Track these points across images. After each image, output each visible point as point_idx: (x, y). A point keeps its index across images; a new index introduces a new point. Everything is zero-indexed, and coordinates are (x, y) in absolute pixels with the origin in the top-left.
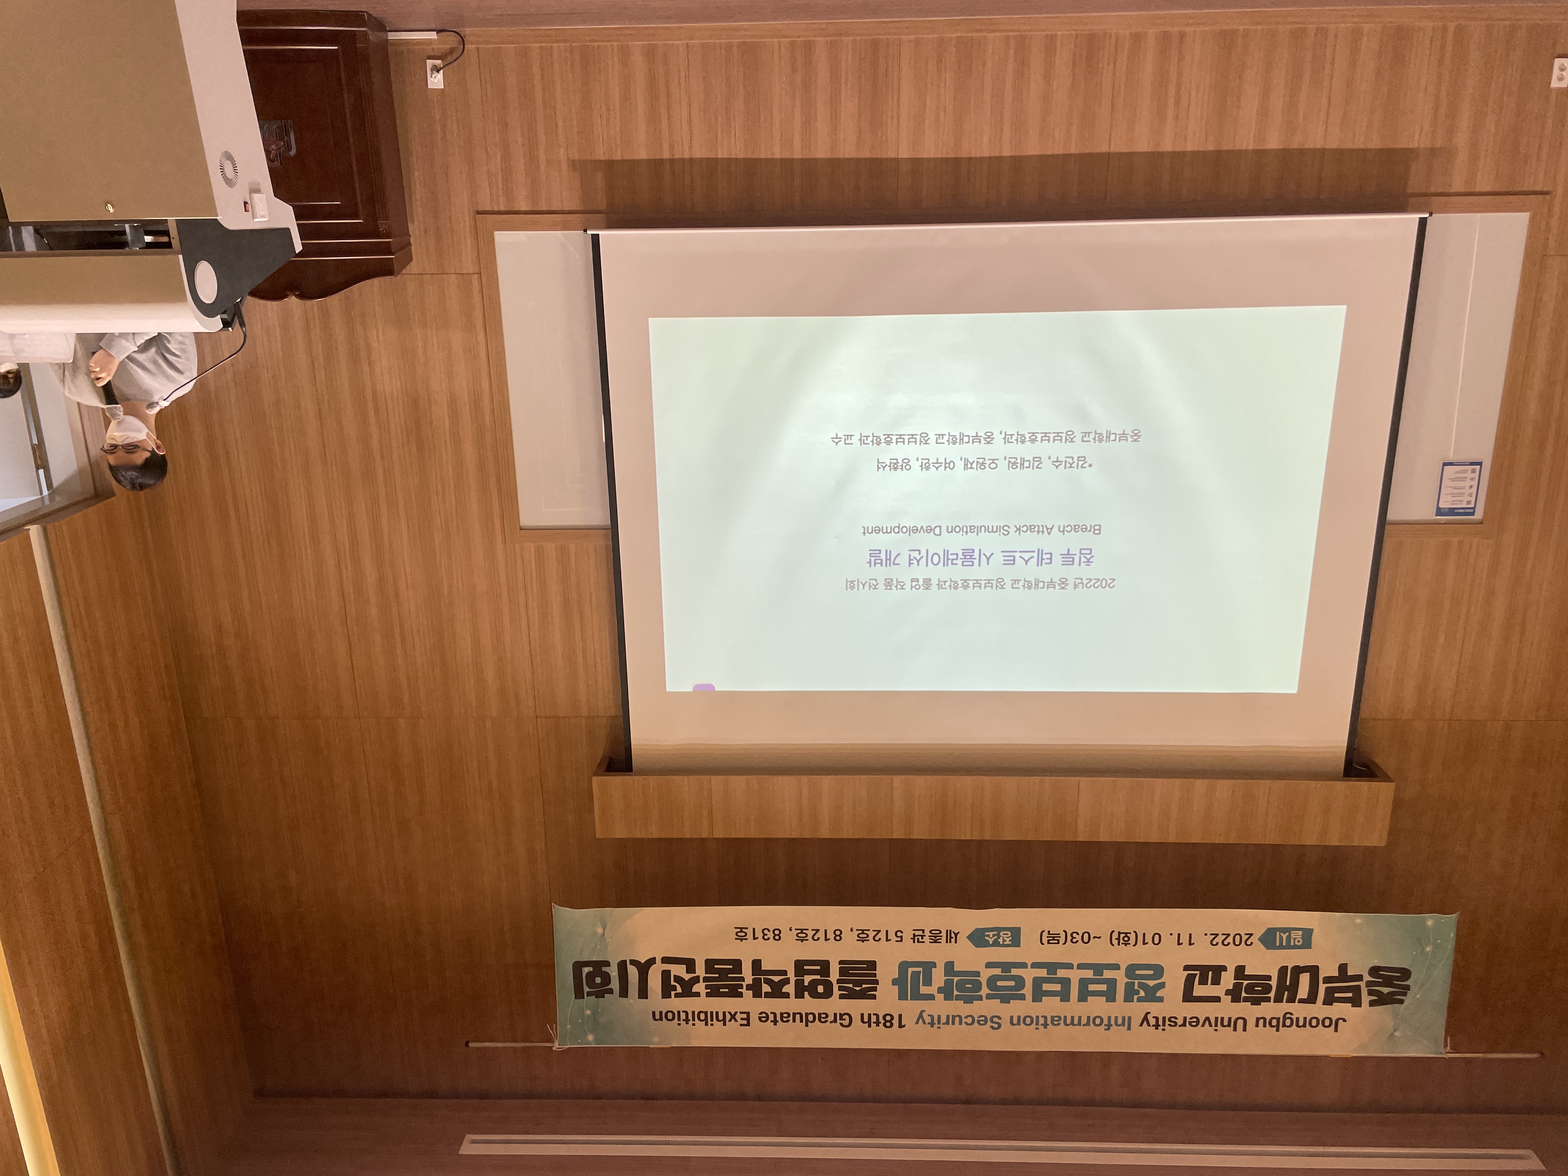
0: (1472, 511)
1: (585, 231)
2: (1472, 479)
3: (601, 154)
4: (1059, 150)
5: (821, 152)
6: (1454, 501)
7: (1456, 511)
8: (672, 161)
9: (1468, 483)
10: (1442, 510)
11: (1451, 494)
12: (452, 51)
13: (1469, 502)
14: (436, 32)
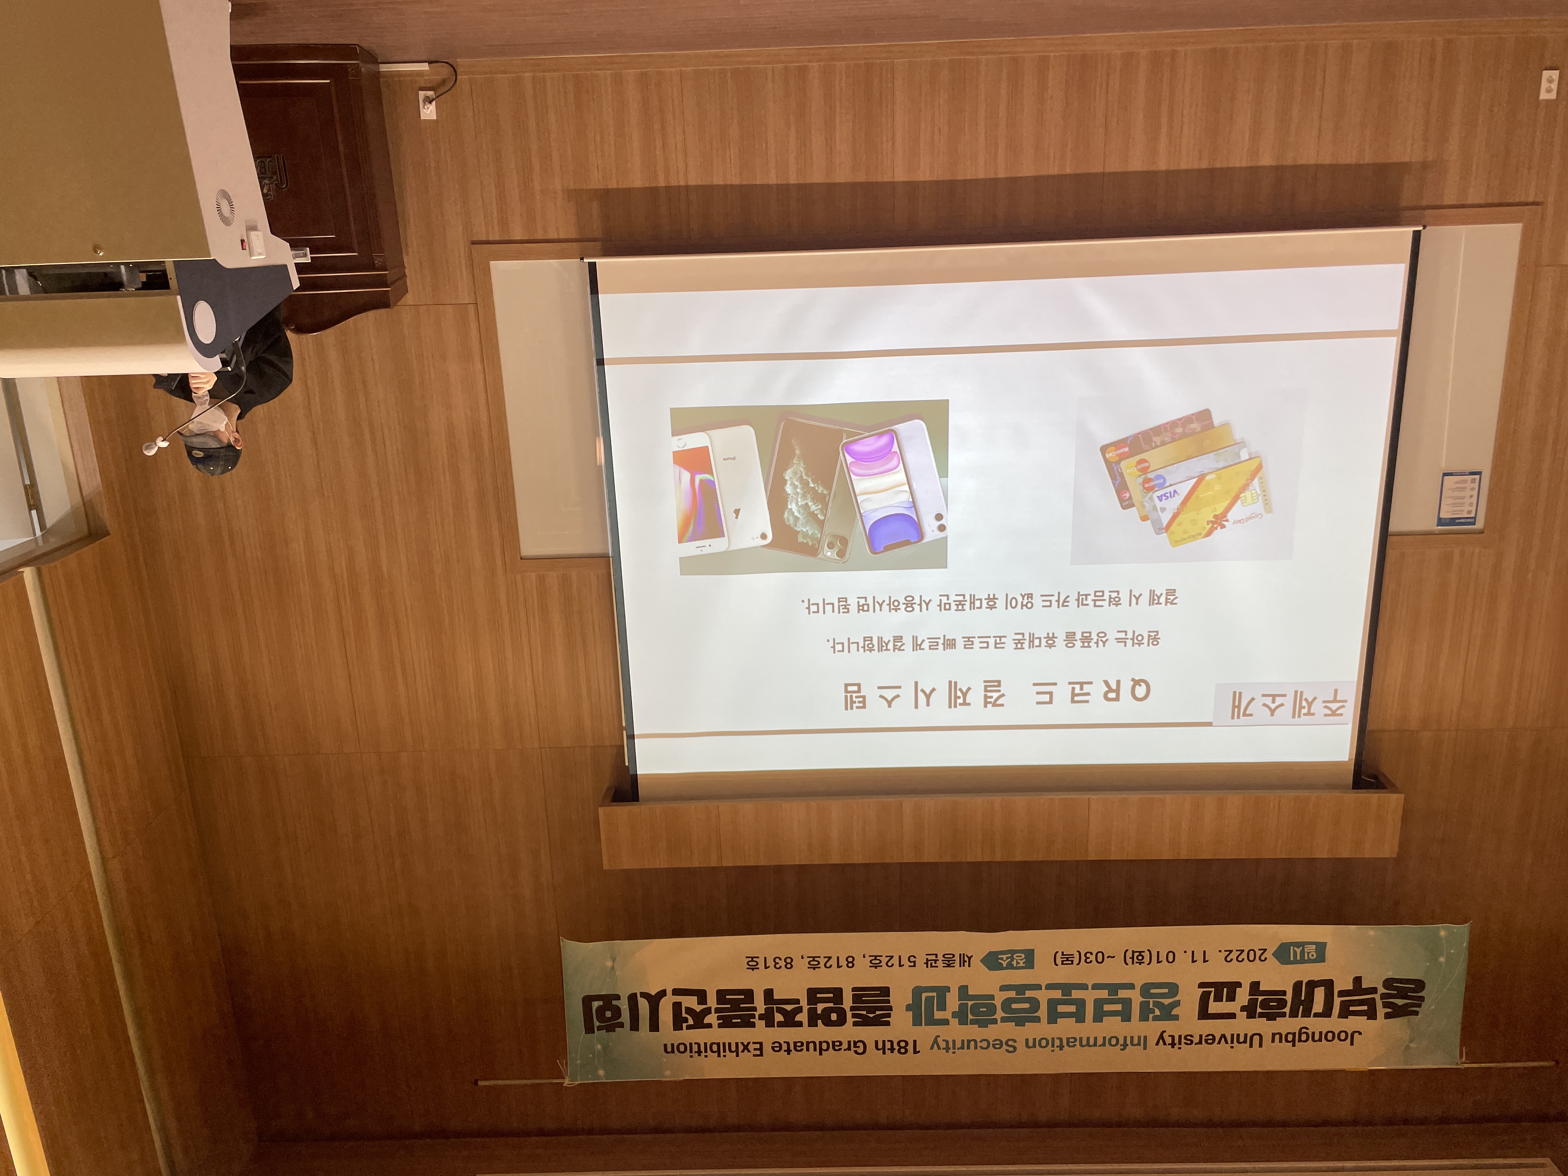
0: (1473, 520)
1: (582, 259)
2: (1473, 489)
3: (596, 182)
4: (1054, 170)
5: (817, 177)
6: (1454, 511)
7: (1457, 521)
8: (668, 188)
9: (1468, 493)
10: (1443, 520)
11: (1453, 504)
12: (444, 82)
13: (1469, 512)
14: (427, 64)
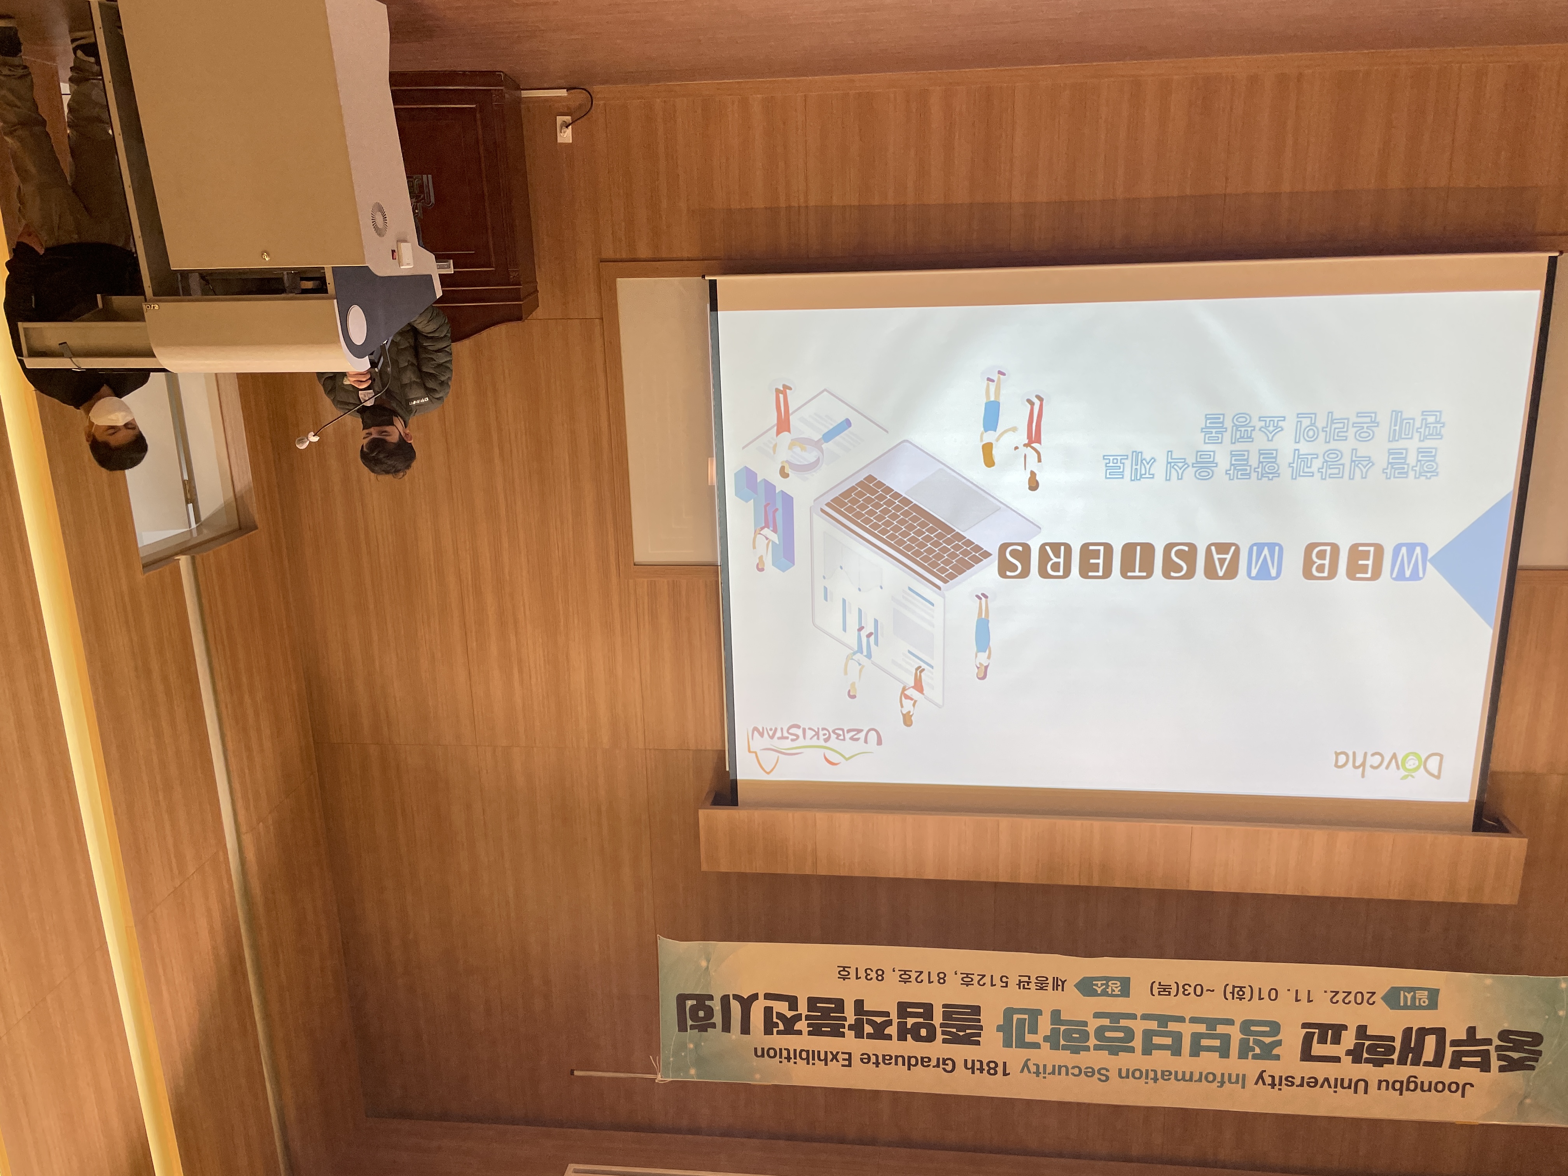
1: (703, 277)
3: (720, 203)
4: (1174, 192)
8: (788, 208)
12: (580, 106)
14: (566, 90)
